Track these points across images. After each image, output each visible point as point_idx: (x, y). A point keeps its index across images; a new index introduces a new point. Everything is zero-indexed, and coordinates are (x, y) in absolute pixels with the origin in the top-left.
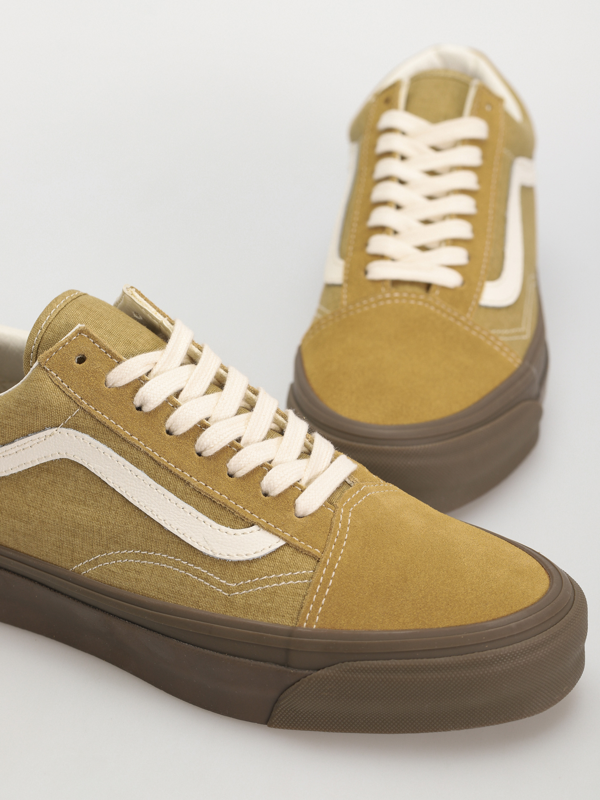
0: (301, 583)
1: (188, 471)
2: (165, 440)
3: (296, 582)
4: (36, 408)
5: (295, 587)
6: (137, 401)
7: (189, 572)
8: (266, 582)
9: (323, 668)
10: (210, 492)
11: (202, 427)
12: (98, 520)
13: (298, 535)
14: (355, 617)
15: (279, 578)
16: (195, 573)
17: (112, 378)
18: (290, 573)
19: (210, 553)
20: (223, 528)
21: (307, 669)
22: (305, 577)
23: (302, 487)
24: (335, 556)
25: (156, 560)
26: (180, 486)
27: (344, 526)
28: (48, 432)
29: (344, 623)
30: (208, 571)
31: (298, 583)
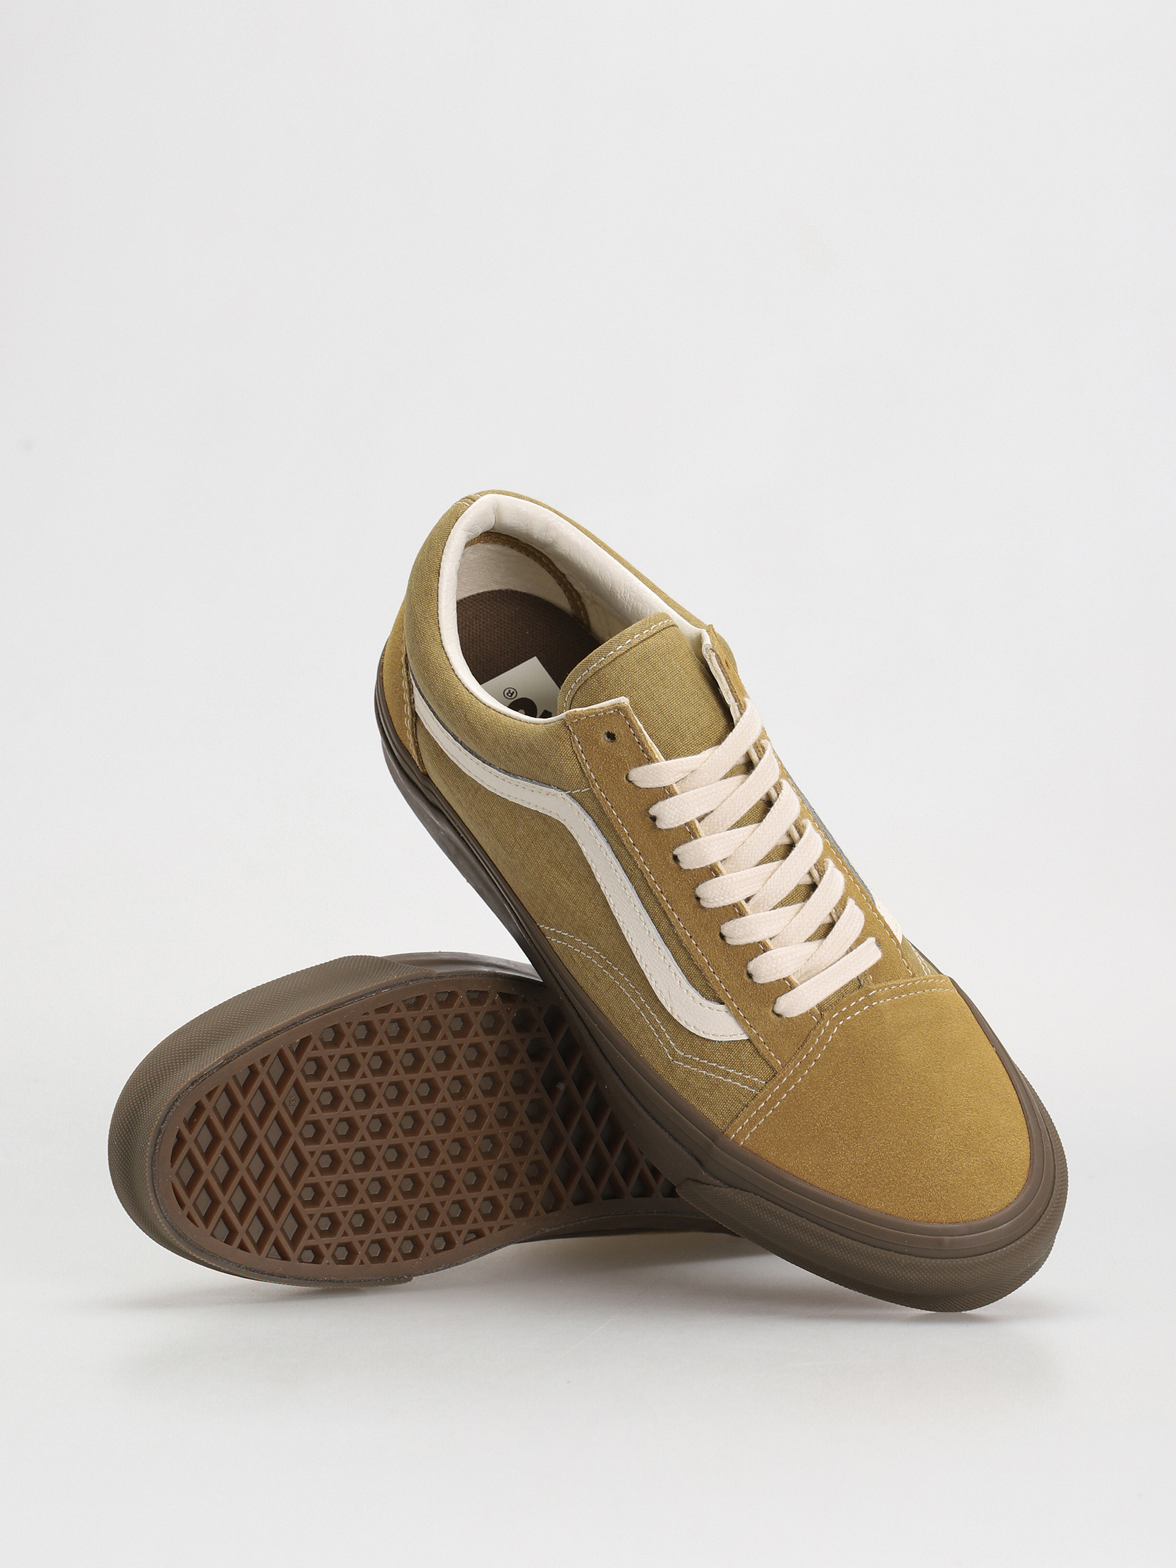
0: (747, 1089)
1: (678, 914)
2: (667, 868)
3: (743, 1086)
4: (546, 765)
5: (740, 1091)
6: (653, 811)
7: (644, 1013)
8: (713, 1070)
9: (735, 1188)
10: (692, 948)
11: (712, 872)
12: (575, 903)
13: (766, 1036)
14: (785, 1155)
15: (728, 1073)
16: (649, 1016)
17: (634, 775)
18: (741, 1074)
19: (669, 1010)
20: (692, 990)
21: (719, 1179)
22: (754, 1085)
23: (793, 984)
24: (794, 1077)
25: (617, 978)
26: (664, 924)
27: (821, 1044)
28: (553, 791)
29: (772, 1156)
30: (662, 1024)
31: (744, 1088)
